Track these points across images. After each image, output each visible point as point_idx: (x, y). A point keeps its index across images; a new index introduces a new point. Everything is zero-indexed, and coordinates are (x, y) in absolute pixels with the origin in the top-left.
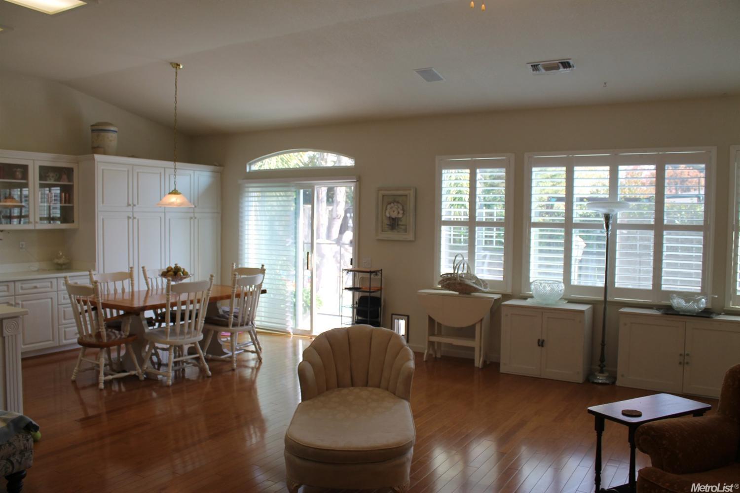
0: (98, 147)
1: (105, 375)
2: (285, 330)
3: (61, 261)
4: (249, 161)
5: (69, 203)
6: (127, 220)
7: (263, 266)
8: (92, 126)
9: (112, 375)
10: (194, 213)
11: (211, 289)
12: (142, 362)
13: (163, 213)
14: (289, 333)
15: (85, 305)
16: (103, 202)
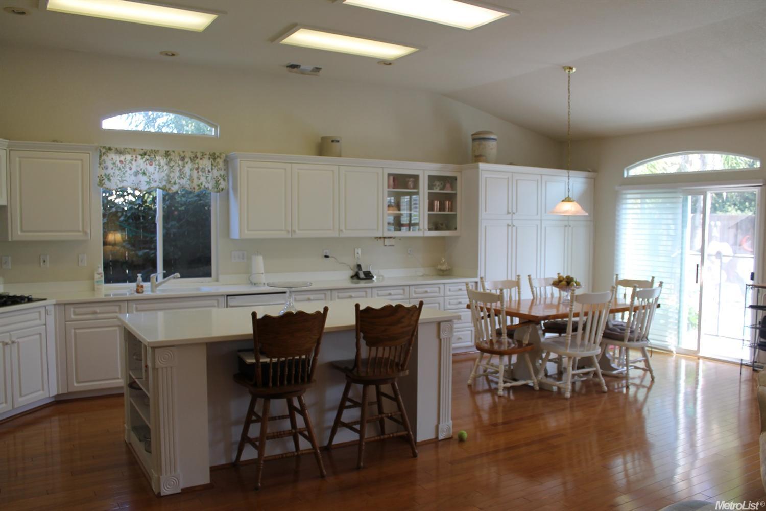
0: (480, 156)
1: (505, 382)
2: (667, 347)
3: (444, 267)
4: (627, 166)
5: (452, 211)
6: (506, 228)
7: (653, 278)
8: (472, 135)
9: (510, 383)
10: (568, 220)
11: (612, 301)
12: (537, 372)
13: (539, 221)
14: (672, 352)
15: (482, 311)
16: (486, 211)
